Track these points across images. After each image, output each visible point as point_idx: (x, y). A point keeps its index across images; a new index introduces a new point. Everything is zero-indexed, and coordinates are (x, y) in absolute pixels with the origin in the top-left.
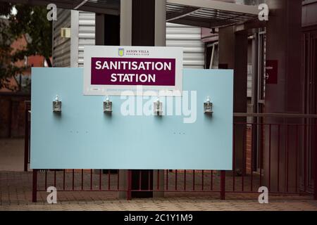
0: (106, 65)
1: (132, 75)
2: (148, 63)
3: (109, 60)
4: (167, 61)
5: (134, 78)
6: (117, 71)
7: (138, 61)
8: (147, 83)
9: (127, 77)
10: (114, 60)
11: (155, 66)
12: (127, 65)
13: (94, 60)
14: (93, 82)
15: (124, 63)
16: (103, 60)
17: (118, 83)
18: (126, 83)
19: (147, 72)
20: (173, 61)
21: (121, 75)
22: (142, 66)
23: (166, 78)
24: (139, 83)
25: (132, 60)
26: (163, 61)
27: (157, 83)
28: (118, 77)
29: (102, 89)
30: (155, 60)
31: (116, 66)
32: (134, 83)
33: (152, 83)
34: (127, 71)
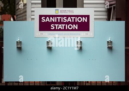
0: (48, 19)
1: (63, 25)
2: (73, 18)
3: (49, 16)
4: (85, 16)
5: (65, 27)
6: (55, 23)
7: (67, 16)
8: (72, 30)
9: (60, 26)
10: (53, 16)
11: (77, 20)
12: (61, 19)
13: (41, 16)
14: (40, 30)
15: (59, 18)
16: (46, 16)
17: (55, 30)
18: (60, 30)
19: (72, 23)
20: (88, 17)
21: (57, 25)
22: (69, 19)
23: (84, 26)
24: (68, 30)
25: (63, 16)
26: (82, 16)
27: (78, 30)
28: (55, 26)
29: (46, 33)
30: (77, 16)
31: (54, 20)
32: (65, 30)
33: (75, 30)
34: (61, 23)
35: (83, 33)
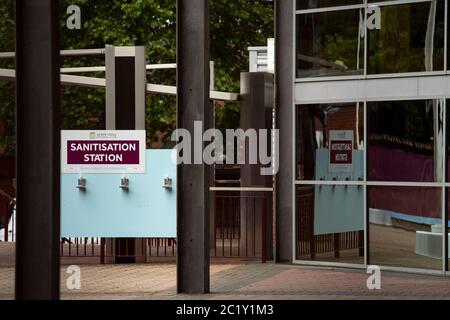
0: (79, 147)
1: (102, 156)
2: (116, 145)
3: (82, 142)
4: (132, 142)
5: (104, 157)
6: (90, 152)
7: (108, 143)
8: (115, 162)
9: (98, 157)
10: (87, 142)
11: (121, 147)
12: (98, 147)
13: (69, 143)
14: (69, 163)
15: (95, 145)
16: (77, 143)
17: (90, 162)
18: (97, 162)
19: (115, 153)
20: (137, 143)
21: (92, 156)
22: (110, 147)
23: (132, 158)
24: (109, 162)
25: (102, 142)
26: (128, 142)
27: (123, 162)
28: (90, 157)
29: (77, 168)
30: (122, 142)
31: (88, 148)
32: (104, 162)
33: (119, 162)
34: (98, 152)
35: (130, 168)
